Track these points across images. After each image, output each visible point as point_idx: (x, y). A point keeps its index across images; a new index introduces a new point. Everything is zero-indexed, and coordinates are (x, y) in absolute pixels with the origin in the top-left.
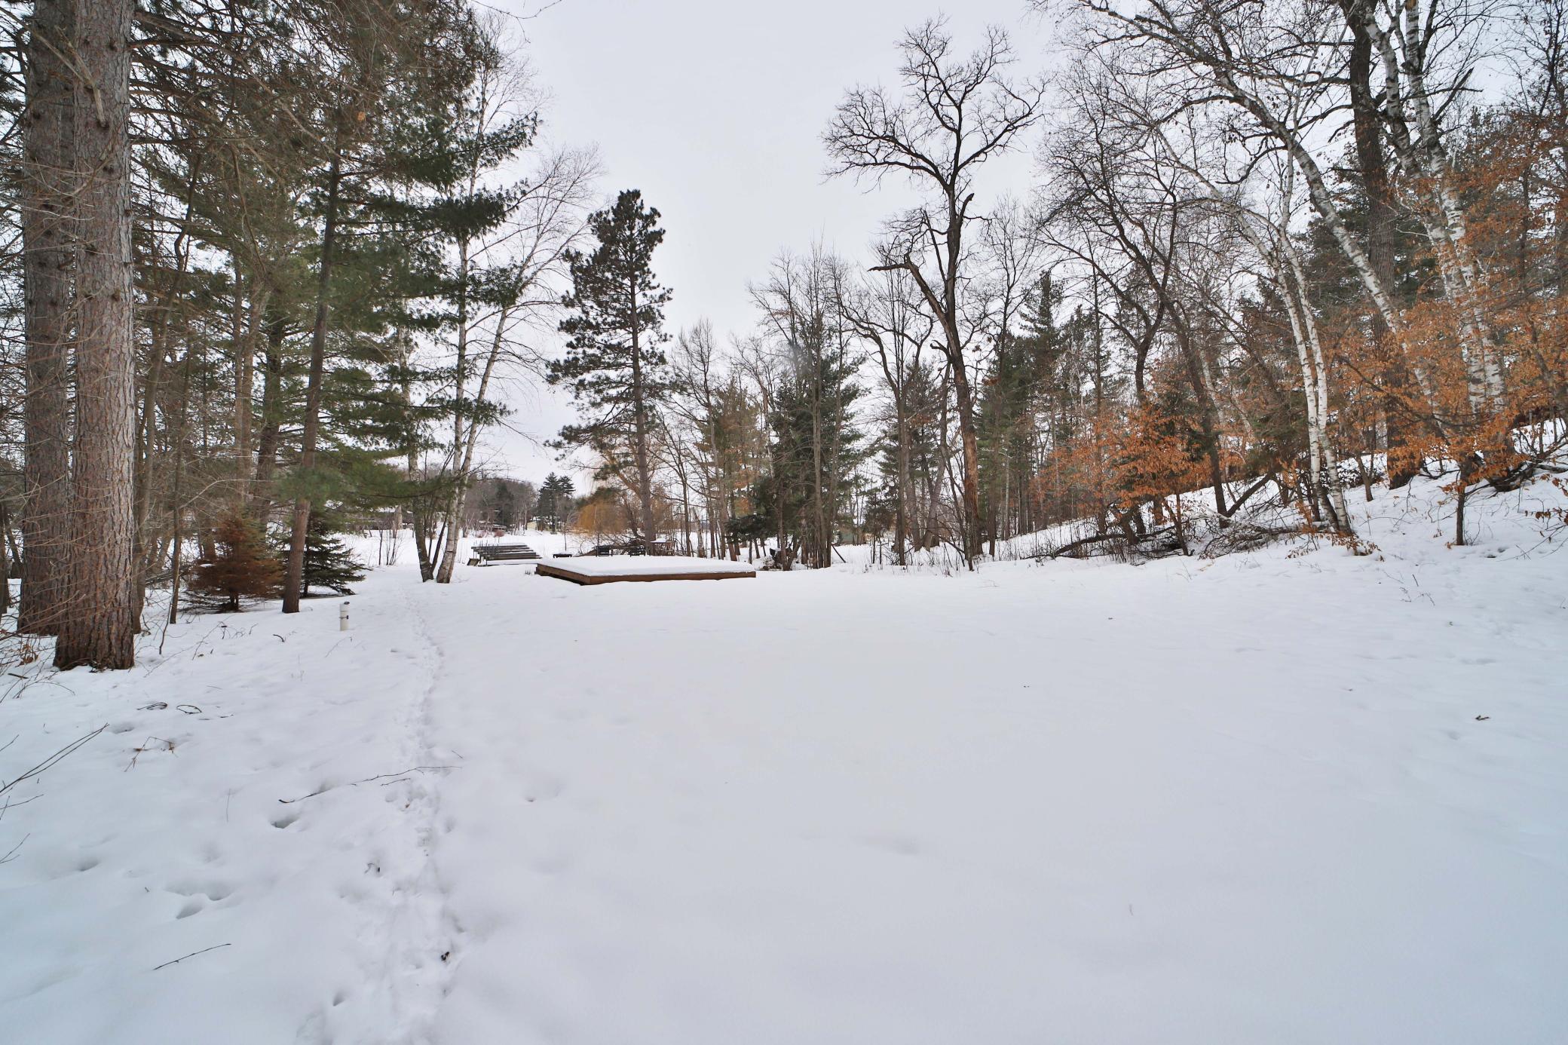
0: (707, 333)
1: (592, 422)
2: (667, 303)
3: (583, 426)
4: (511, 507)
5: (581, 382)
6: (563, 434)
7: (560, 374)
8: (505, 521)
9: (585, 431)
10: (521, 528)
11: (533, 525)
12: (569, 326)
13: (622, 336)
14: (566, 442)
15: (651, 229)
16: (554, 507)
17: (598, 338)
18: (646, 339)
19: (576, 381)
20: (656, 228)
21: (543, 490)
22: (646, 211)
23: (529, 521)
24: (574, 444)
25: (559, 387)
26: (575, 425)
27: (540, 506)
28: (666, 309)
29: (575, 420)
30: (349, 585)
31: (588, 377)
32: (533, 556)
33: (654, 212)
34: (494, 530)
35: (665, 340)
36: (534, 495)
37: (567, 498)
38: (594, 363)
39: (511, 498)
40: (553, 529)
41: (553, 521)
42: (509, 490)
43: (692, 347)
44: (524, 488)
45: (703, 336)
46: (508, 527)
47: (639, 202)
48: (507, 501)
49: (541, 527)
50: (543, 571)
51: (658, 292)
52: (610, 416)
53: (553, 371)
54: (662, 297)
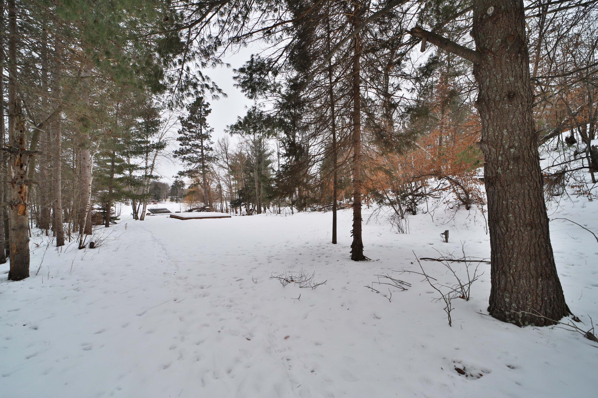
0: (227, 139)
1: (188, 170)
2: (212, 132)
3: (185, 171)
4: (160, 193)
5: (185, 157)
6: (179, 174)
7: (177, 155)
8: (157, 198)
9: (186, 172)
10: (164, 201)
11: (169, 199)
12: (180, 139)
13: (198, 142)
14: (179, 176)
15: (206, 109)
16: (177, 192)
17: (190, 143)
18: (205, 143)
19: (183, 157)
20: (208, 109)
21: (172, 186)
22: (205, 103)
23: (167, 198)
24: (182, 176)
25: (177, 158)
26: (182, 171)
27: (171, 193)
28: (212, 134)
29: (182, 170)
30: (116, 221)
31: (187, 156)
32: (169, 212)
33: (208, 103)
34: (153, 202)
35: (212, 144)
36: (169, 188)
37: (182, 189)
38: (188, 151)
39: (160, 189)
40: (177, 201)
41: (177, 198)
42: (159, 186)
43: (222, 144)
44: (164, 185)
45: (226, 140)
46: (159, 200)
47: (203, 100)
48: (158, 190)
49: (172, 200)
50: (172, 216)
51: (209, 129)
52: (194, 168)
53: (175, 153)
54: (211, 130)
